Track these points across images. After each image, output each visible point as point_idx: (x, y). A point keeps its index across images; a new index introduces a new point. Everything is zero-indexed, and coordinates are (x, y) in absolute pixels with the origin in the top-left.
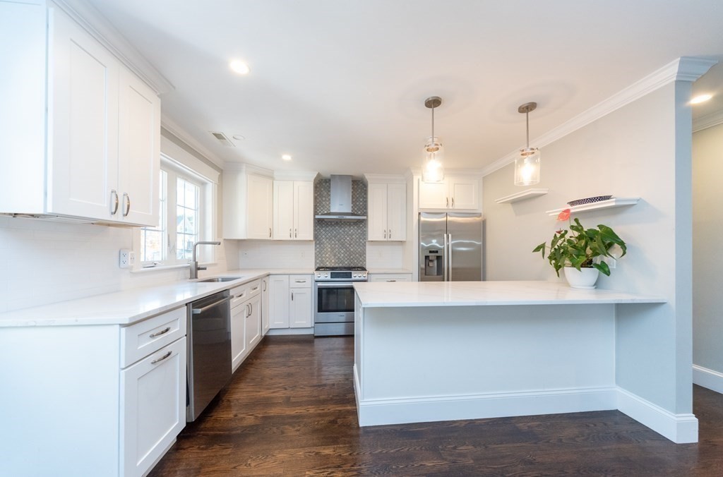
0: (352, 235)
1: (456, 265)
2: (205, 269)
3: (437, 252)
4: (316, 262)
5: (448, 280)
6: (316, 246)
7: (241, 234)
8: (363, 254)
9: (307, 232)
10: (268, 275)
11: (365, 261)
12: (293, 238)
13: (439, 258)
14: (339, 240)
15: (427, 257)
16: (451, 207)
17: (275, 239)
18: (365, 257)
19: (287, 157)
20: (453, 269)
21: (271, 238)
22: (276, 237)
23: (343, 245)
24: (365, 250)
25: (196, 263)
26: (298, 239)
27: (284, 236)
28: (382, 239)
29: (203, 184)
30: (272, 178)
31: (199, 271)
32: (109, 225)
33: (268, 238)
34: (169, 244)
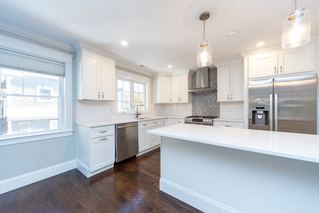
0: (211, 99)
2: (141, 114)
3: (263, 108)
4: (192, 113)
6: (192, 106)
7: (159, 102)
8: (218, 109)
9: (185, 98)
10: (167, 118)
11: (219, 113)
12: (179, 102)
13: (266, 113)
14: (204, 102)
15: (254, 112)
16: (280, 73)
17: (172, 103)
18: (219, 111)
19: (170, 67)
20: (278, 120)
21: (171, 103)
22: (173, 102)
23: (206, 104)
24: (219, 107)
25: (138, 112)
26: (181, 102)
27: (175, 101)
28: (226, 100)
31: (139, 115)
32: (107, 101)
33: (169, 102)
34: (131, 106)
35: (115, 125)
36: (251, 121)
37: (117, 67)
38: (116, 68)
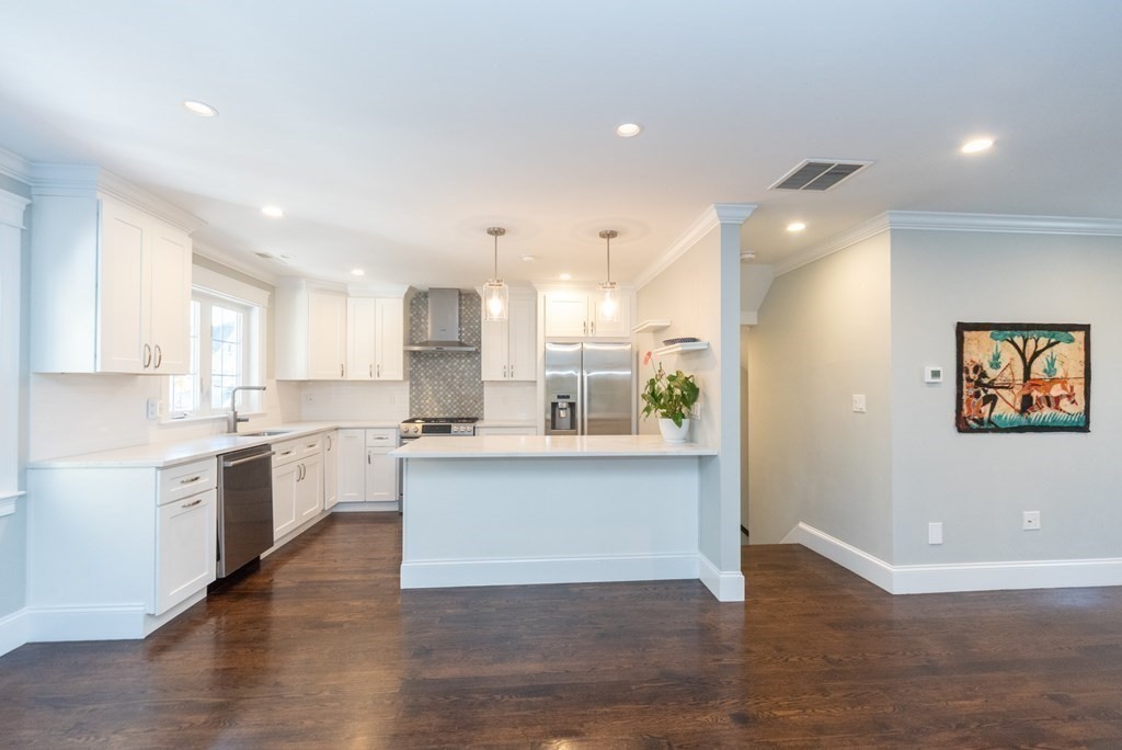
0: (463, 372)
1: (594, 416)
2: (247, 420)
3: (568, 397)
4: (411, 410)
5: (582, 434)
6: (411, 388)
7: (299, 373)
8: (480, 398)
9: (394, 367)
10: (337, 429)
11: (482, 409)
12: (375, 378)
13: (572, 406)
14: (444, 379)
15: (554, 405)
16: (590, 335)
17: (349, 379)
18: (482, 404)
19: (358, 272)
20: (589, 420)
21: (344, 378)
22: (350, 376)
23: (450, 386)
24: (482, 393)
25: (235, 413)
26: (381, 378)
27: (359, 373)
28: (501, 378)
29: (247, 309)
30: (345, 294)
31: (239, 424)
33: (339, 378)
34: (202, 391)
35: (217, 456)
36: (550, 424)
37: (198, 259)
38: (193, 262)
